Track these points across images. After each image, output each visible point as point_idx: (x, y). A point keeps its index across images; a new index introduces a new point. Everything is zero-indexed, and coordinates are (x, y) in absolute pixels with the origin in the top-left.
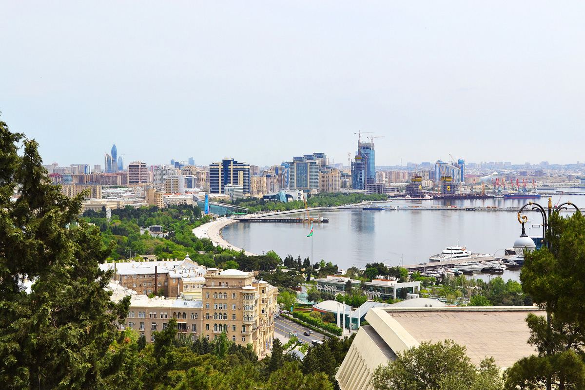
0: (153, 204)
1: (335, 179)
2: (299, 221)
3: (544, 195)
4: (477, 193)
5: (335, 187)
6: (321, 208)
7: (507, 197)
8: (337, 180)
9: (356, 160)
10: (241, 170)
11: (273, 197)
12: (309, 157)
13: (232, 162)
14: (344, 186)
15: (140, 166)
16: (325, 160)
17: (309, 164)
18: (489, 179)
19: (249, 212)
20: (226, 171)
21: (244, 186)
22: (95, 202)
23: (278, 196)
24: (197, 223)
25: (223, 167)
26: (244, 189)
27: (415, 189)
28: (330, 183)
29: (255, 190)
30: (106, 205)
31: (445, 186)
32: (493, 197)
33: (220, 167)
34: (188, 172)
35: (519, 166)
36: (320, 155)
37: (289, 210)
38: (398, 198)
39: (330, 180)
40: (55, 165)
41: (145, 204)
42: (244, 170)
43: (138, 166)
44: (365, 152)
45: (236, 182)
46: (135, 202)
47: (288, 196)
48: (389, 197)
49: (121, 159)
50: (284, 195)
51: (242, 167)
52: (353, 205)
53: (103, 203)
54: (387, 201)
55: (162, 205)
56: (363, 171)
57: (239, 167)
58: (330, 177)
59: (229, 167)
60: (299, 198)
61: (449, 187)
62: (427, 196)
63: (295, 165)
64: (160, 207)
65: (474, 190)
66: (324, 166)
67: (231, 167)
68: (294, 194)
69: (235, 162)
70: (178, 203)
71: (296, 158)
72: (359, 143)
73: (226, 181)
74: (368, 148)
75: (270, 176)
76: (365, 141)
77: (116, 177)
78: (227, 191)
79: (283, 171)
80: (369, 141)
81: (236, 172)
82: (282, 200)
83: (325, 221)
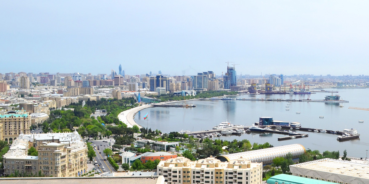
0: (115, 98)
1: (216, 84)
2: (181, 106)
3: (312, 92)
4: (282, 91)
5: (216, 87)
6: (200, 99)
7: (295, 93)
8: (217, 84)
9: (226, 75)
10: (165, 80)
11: (179, 93)
12: (205, 73)
13: (161, 76)
14: (221, 87)
15: (120, 78)
16: (213, 75)
17: (203, 77)
18: (296, 83)
19: (162, 101)
20: (158, 81)
21: (166, 88)
22: (85, 97)
23: (181, 93)
24: (128, 108)
25: (156, 79)
26: (166, 89)
27: (253, 89)
28: (214, 86)
29: (175, 89)
30: (90, 98)
31: (267, 88)
32: (288, 93)
33: (155, 79)
34: (145, 80)
35: (317, 76)
36: (211, 72)
37: (183, 100)
38: (244, 93)
39: (214, 84)
40: (89, 74)
41: (112, 98)
42: (166, 80)
43: (119, 77)
44: (231, 71)
45: (162, 86)
46: (107, 96)
47: (186, 93)
48: (240, 93)
49: (123, 71)
50: (184, 92)
51: (165, 79)
52: (218, 97)
53: (89, 97)
54: (237, 95)
55: (120, 98)
56: (229, 80)
57: (164, 79)
58: (214, 83)
59: (159, 79)
60: (192, 94)
61: (268, 88)
62: (257, 93)
63: (196, 77)
64: (119, 99)
65: (281, 90)
66: (212, 77)
67: (160, 79)
68: (189, 92)
69: (162, 77)
70: (129, 97)
71: (199, 74)
72: (228, 67)
73: (158, 85)
74: (232, 69)
75: (184, 82)
76: (231, 66)
77: (112, 82)
78: (157, 90)
79: (191, 80)
80: (232, 66)
81: (162, 81)
82: (183, 95)
83: (194, 106)
